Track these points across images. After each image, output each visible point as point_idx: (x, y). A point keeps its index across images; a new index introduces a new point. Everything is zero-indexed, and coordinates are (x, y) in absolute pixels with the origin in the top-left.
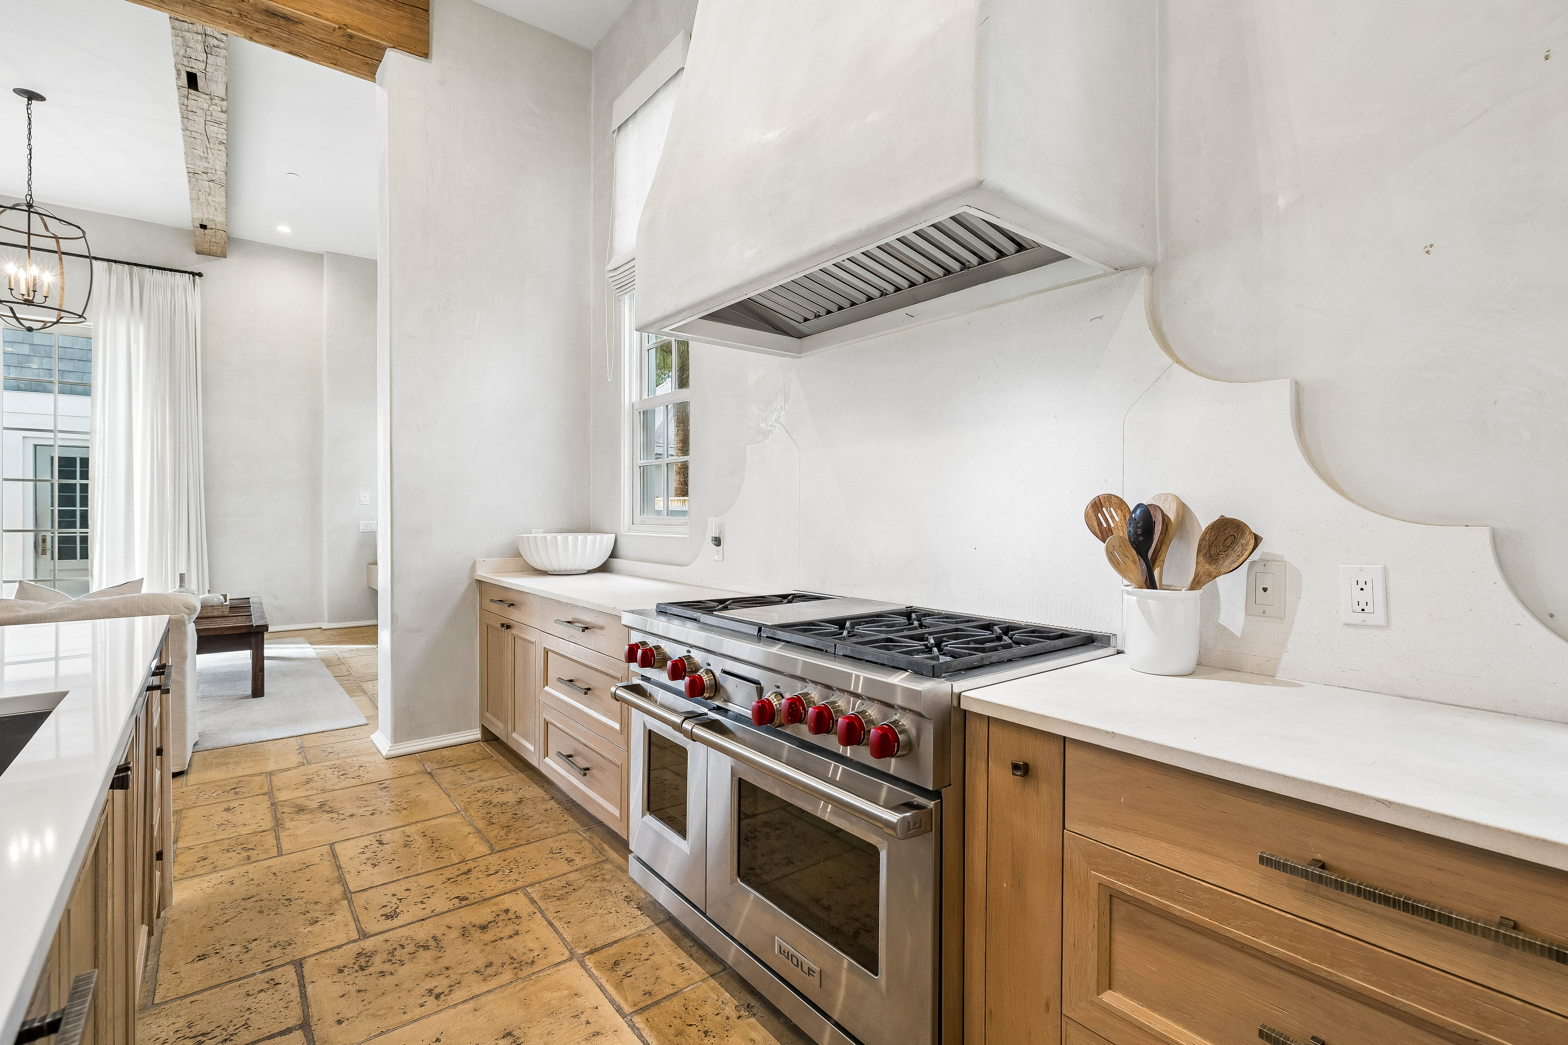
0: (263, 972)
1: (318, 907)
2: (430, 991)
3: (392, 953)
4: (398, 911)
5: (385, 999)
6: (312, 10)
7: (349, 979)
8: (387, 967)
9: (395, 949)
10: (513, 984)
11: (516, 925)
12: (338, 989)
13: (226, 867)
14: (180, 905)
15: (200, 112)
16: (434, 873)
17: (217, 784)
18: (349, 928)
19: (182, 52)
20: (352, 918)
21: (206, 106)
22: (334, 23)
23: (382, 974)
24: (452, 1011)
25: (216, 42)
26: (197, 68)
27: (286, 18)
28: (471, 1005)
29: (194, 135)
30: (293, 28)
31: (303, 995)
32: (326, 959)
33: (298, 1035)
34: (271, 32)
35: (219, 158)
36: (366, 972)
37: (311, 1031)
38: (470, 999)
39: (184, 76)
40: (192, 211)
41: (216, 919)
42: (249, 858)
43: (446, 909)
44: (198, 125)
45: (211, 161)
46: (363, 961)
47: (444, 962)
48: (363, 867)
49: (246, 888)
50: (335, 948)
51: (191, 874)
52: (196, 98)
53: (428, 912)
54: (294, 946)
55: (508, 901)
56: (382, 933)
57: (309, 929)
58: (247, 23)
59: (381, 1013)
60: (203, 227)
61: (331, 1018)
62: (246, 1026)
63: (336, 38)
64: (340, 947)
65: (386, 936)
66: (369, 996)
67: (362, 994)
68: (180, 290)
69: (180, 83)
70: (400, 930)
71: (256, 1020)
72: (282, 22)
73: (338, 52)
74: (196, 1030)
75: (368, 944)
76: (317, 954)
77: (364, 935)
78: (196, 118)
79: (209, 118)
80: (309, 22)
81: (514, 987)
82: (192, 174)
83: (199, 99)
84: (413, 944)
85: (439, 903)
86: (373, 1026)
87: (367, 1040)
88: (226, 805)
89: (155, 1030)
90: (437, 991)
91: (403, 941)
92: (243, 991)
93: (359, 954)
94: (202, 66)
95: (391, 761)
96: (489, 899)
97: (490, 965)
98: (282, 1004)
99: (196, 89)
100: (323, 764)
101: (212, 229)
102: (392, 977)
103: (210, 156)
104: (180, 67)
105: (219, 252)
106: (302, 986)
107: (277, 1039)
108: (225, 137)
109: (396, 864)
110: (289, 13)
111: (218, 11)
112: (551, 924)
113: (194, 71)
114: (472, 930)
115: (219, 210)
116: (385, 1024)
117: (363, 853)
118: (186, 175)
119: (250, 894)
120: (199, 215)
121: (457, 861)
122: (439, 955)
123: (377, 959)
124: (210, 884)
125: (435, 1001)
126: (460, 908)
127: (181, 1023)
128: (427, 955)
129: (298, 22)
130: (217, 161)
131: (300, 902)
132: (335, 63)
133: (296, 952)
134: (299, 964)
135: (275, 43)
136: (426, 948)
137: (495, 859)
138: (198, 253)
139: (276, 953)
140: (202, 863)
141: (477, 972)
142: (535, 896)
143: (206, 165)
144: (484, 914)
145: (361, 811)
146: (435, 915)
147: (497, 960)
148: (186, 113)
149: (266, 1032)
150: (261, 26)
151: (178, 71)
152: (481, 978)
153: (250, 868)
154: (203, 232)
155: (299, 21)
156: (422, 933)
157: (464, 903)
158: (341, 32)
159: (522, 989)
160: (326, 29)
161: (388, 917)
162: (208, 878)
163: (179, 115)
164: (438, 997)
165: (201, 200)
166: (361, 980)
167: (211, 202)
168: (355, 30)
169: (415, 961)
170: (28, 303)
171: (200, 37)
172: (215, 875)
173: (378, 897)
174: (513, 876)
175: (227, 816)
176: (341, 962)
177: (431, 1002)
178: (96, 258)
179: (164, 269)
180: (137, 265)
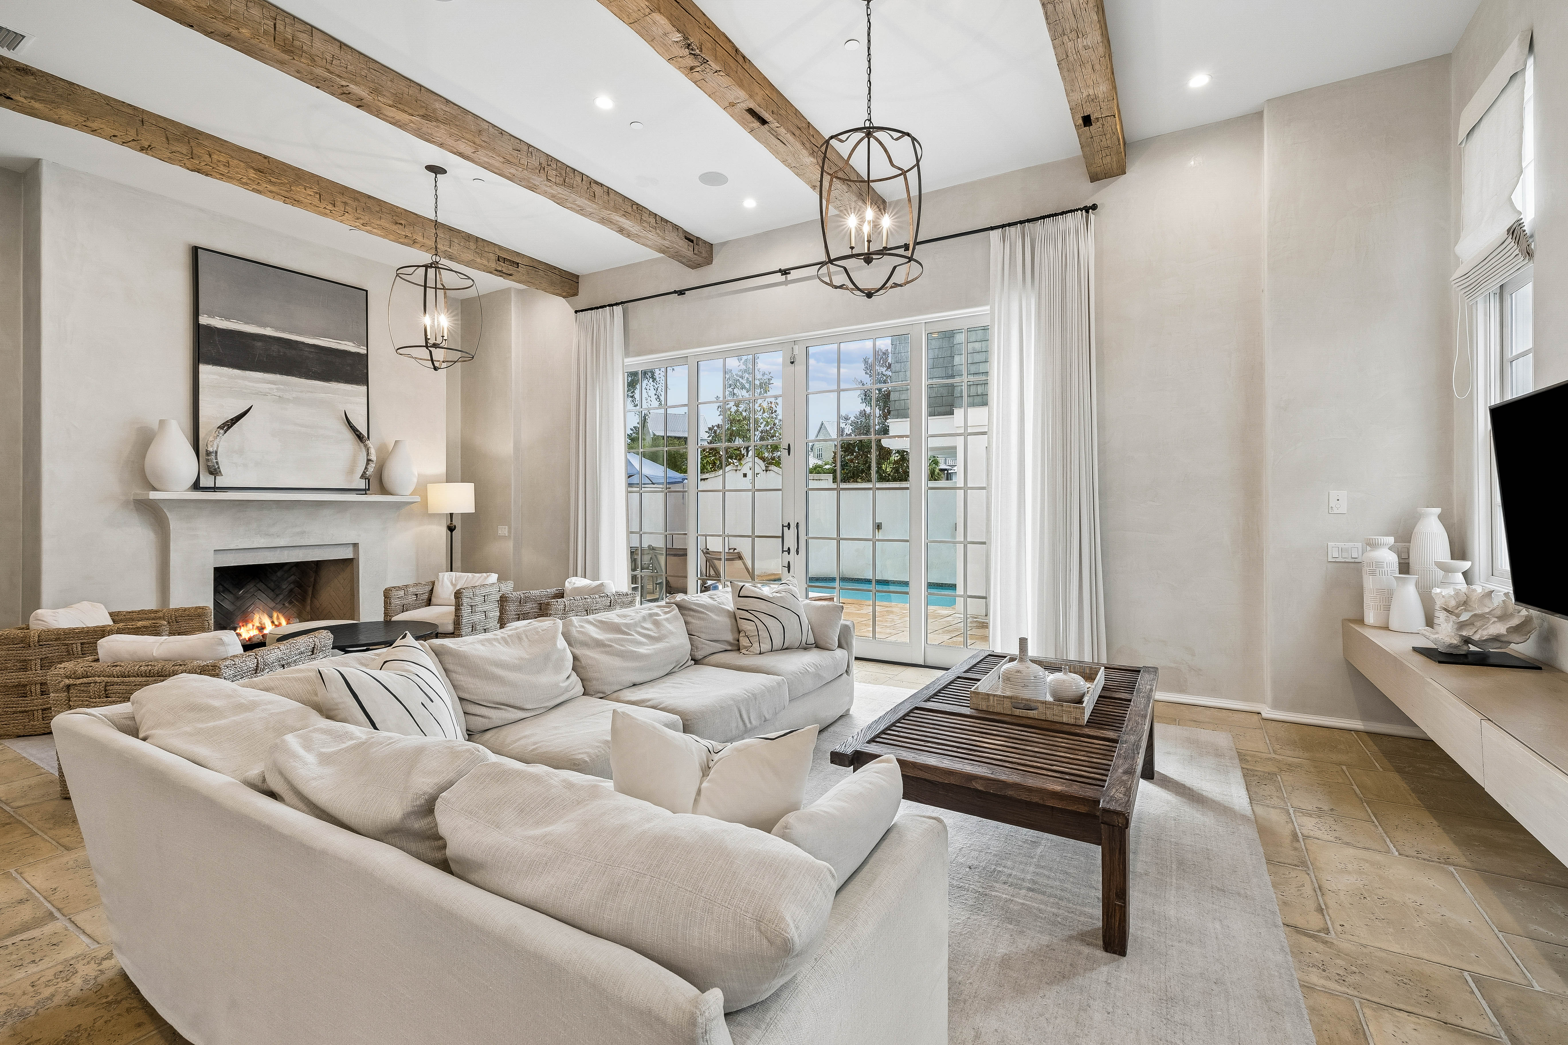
60: (1087, 121)
68: (1071, 235)
101: (1098, 120)
105: (1116, 169)
115: (1096, 66)
120: (1078, 96)
138: (1094, 180)
154: (1089, 134)
178: (992, 228)
179: (1056, 215)
180: (1029, 221)
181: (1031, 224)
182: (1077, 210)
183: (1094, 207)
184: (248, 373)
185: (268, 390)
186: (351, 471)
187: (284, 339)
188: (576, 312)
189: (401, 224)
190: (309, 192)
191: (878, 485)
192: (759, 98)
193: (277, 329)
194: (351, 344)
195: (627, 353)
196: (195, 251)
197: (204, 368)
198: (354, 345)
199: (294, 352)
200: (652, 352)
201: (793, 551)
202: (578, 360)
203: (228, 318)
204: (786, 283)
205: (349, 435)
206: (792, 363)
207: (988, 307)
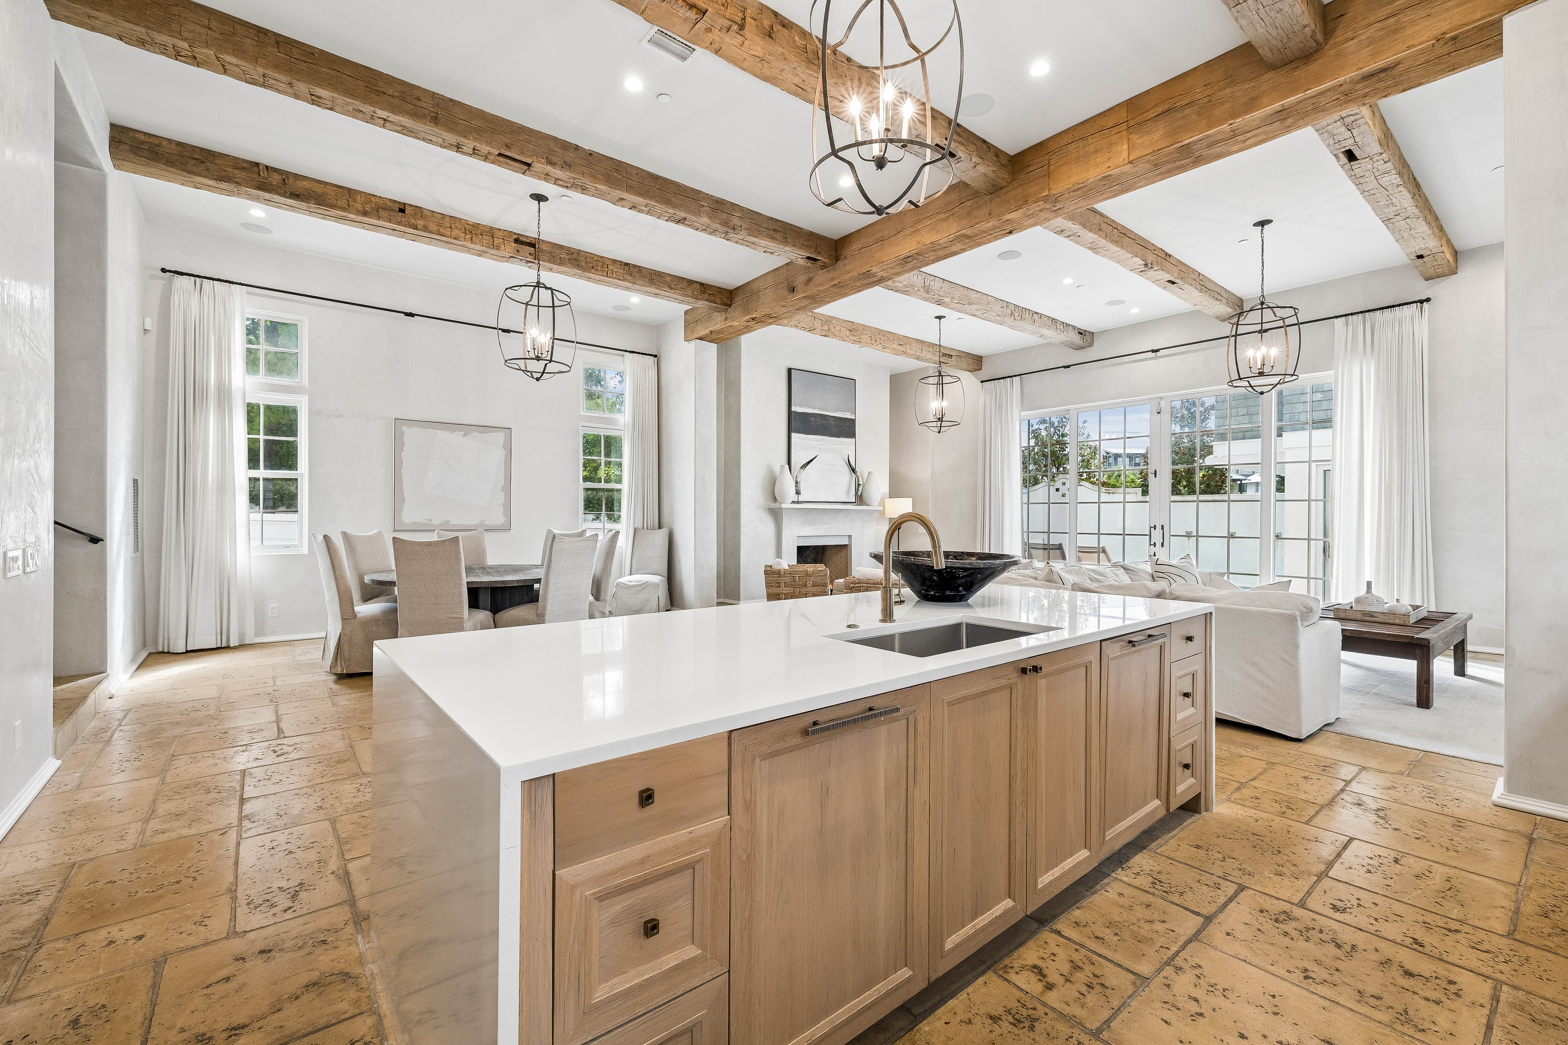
0: (1219, 877)
1: (1292, 868)
2: (1306, 970)
3: (1308, 929)
4: (1348, 910)
5: (1270, 947)
6: (1404, 47)
7: (1261, 919)
8: (1294, 934)
9: (1314, 929)
10: (1380, 1025)
11: (1446, 997)
12: (1248, 918)
13: (1264, 810)
14: (1216, 814)
15: (1367, 174)
16: (1417, 910)
17: (1317, 758)
18: (1297, 893)
19: (1332, 142)
20: (1307, 890)
21: (1370, 167)
22: (1430, 41)
23: (1286, 934)
24: (1305, 993)
25: (1352, 118)
26: (1348, 144)
27: (1384, 70)
28: (1327, 1004)
29: (1372, 192)
30: (1395, 72)
31: (1225, 905)
32: (1261, 899)
33: (1200, 920)
34: (1377, 89)
35: (1403, 197)
36: (1277, 925)
37: (1208, 924)
38: (1329, 1000)
39: (1342, 156)
40: (1403, 249)
41: (1226, 833)
42: (1284, 813)
43: (1391, 938)
44: (1371, 183)
45: (1397, 204)
46: (1283, 917)
47: (1340, 965)
48: (1359, 868)
49: (1262, 829)
50: (1274, 897)
51: (1240, 802)
52: (1359, 166)
53: (1372, 929)
54: (1251, 877)
55: (1464, 979)
56: (1317, 913)
57: (1271, 876)
58: (1354, 97)
59: (1258, 952)
60: (1420, 257)
61: (1227, 928)
62: (1181, 894)
63: (1441, 50)
64: (1278, 899)
65: (1317, 917)
66: (1261, 936)
67: (1259, 933)
68: (1407, 321)
69: (1342, 163)
70: (1333, 921)
71: (1189, 896)
72: (1382, 75)
73: (1449, 59)
74: (1160, 877)
75: (1298, 912)
76: (1259, 892)
77: (1302, 904)
78: (1367, 180)
79: (1377, 174)
80: (1406, 58)
81: (1378, 1027)
82: (1387, 221)
83: (1362, 165)
84: (1331, 937)
85: (1391, 930)
86: (1244, 952)
87: (1232, 956)
88: (1306, 774)
89: (1144, 862)
90: (1310, 974)
91: (1326, 930)
92: (1198, 877)
93: (1285, 912)
94: (1352, 140)
95: (1498, 809)
96: (1447, 962)
97: (1379, 998)
98: (1209, 899)
99: (1357, 159)
100: (1422, 782)
101: (1429, 255)
102: (1290, 941)
103: (1394, 200)
104: (1335, 153)
105: (1446, 271)
106: (1231, 900)
107: (1188, 913)
108: (1399, 179)
109: (1389, 882)
110: (1384, 65)
111: (1327, 105)
112: (1489, 1027)
113: (1347, 148)
114: (1395, 967)
115: (1426, 237)
116: (1250, 957)
117: (1371, 858)
118: (1382, 224)
119: (1260, 833)
120: (1411, 249)
121: (1454, 917)
122: (1343, 958)
123: (1294, 924)
124: (1244, 814)
125: (1302, 978)
126: (1407, 947)
127: (1157, 868)
128: (1332, 950)
129: (1397, 64)
130: (1402, 201)
131: (1285, 858)
132: (1453, 69)
133: (1246, 881)
134: (1242, 888)
135: (1385, 93)
136: (1339, 946)
137: (1504, 943)
138: (1427, 279)
139: (1237, 873)
140: (1253, 800)
141: (1359, 992)
142: (1503, 997)
143: (1394, 209)
144: (1424, 966)
145: (1410, 831)
146: (1377, 934)
147: (1389, 1000)
148: (1358, 182)
149: (1186, 905)
150: (1367, 90)
151: (1335, 155)
152: (1359, 998)
153: (1277, 819)
154: (1422, 262)
155: (1394, 64)
156: (1348, 936)
157: (1415, 946)
158: (1442, 42)
159: (1384, 1034)
160: (1424, 51)
161: (1334, 908)
162: (1246, 809)
163: (1353, 185)
164: (1306, 978)
165: (1405, 237)
166: (1268, 926)
167: (1415, 235)
168: (1455, 31)
169: (1319, 946)
170: (1261, 374)
171: (1339, 123)
172: (1253, 811)
173: (1344, 892)
174: (1502, 967)
175: (1302, 782)
176: (1267, 906)
177: (1298, 976)
178: (1336, 317)
179: (1394, 306)
180: (1369, 311)
181: (1371, 313)
182: (1413, 303)
183: (1428, 300)
184: (808, 436)
185: (816, 445)
186: (848, 492)
187: (822, 414)
188: (982, 382)
191: (1203, 497)
192: (1176, 274)
193: (819, 409)
194: (848, 414)
195: (1023, 409)
196: (790, 371)
197: (794, 435)
198: (850, 414)
199: (826, 422)
200: (1042, 408)
201: (1158, 545)
202: (985, 414)
203: (801, 406)
204: (1156, 358)
205: (847, 470)
206: (1159, 413)
207: (1333, 371)
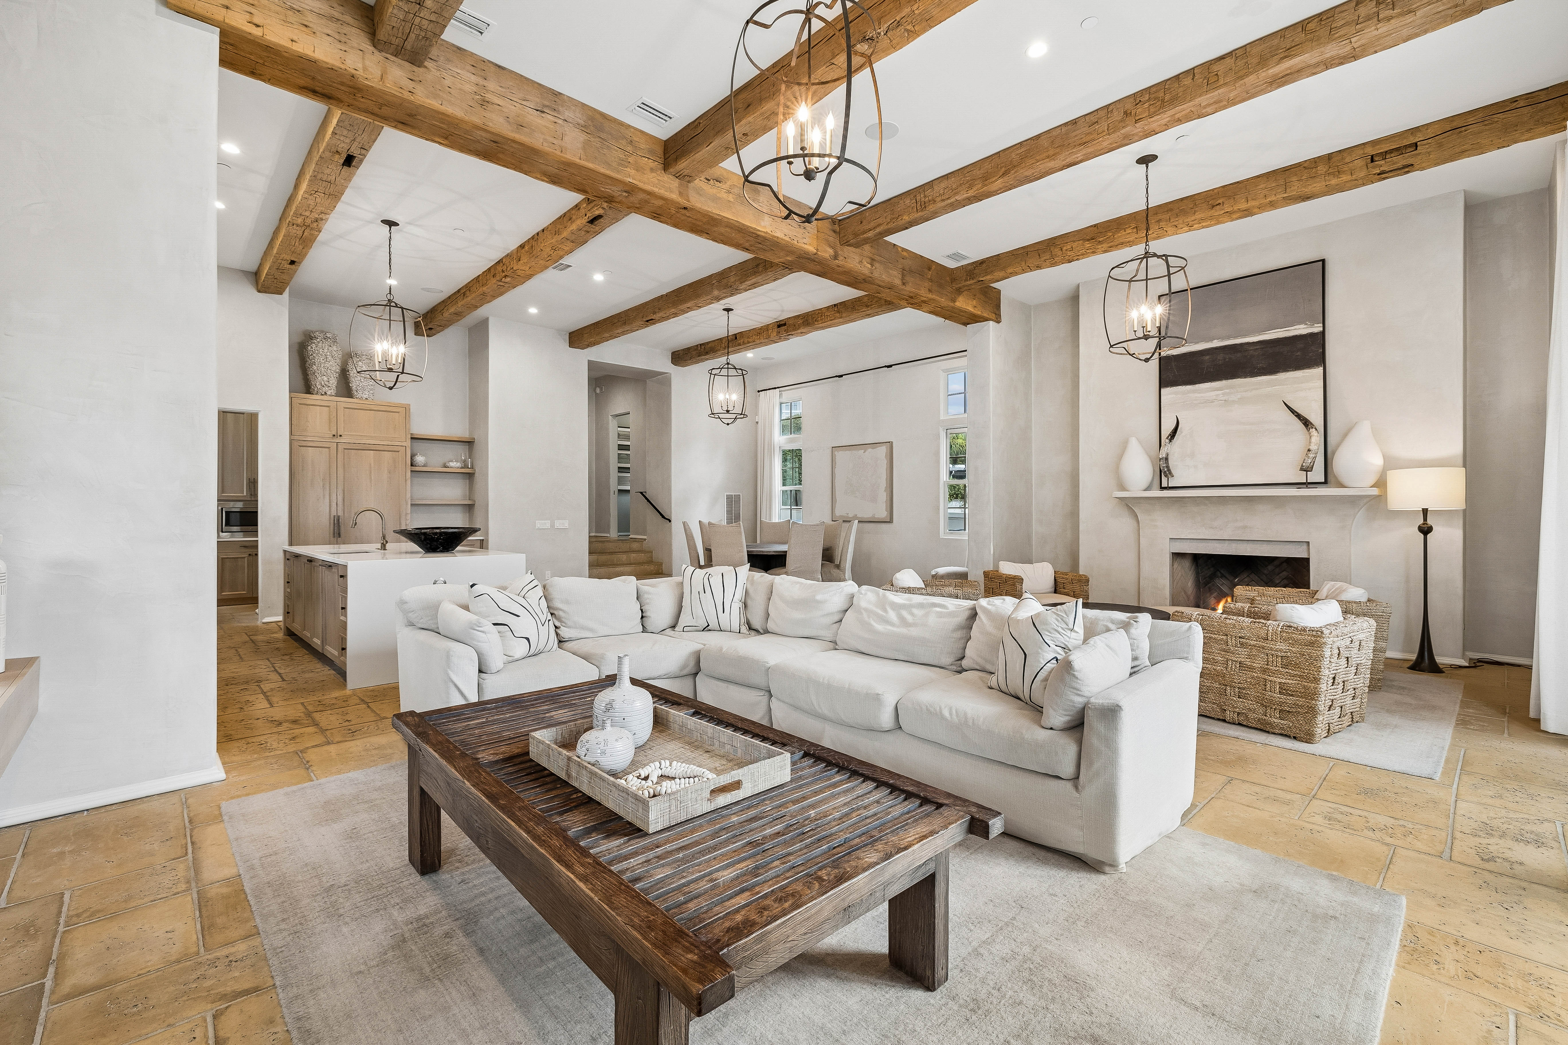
184: (1198, 386)
185: (1214, 397)
187: (1229, 345)
189: (1220, 204)
190: (1128, 231)
194: (1302, 326)
197: (1167, 392)
198: (1305, 326)
199: (1239, 355)
